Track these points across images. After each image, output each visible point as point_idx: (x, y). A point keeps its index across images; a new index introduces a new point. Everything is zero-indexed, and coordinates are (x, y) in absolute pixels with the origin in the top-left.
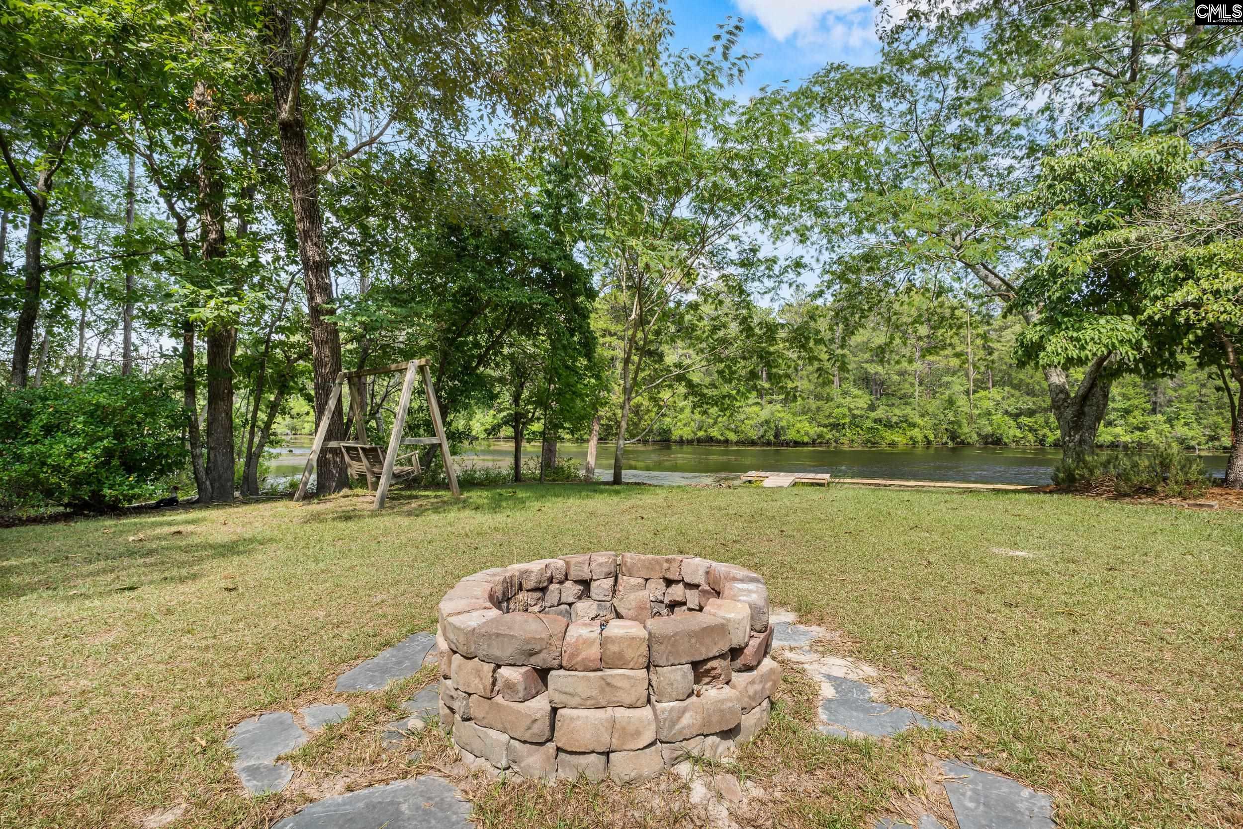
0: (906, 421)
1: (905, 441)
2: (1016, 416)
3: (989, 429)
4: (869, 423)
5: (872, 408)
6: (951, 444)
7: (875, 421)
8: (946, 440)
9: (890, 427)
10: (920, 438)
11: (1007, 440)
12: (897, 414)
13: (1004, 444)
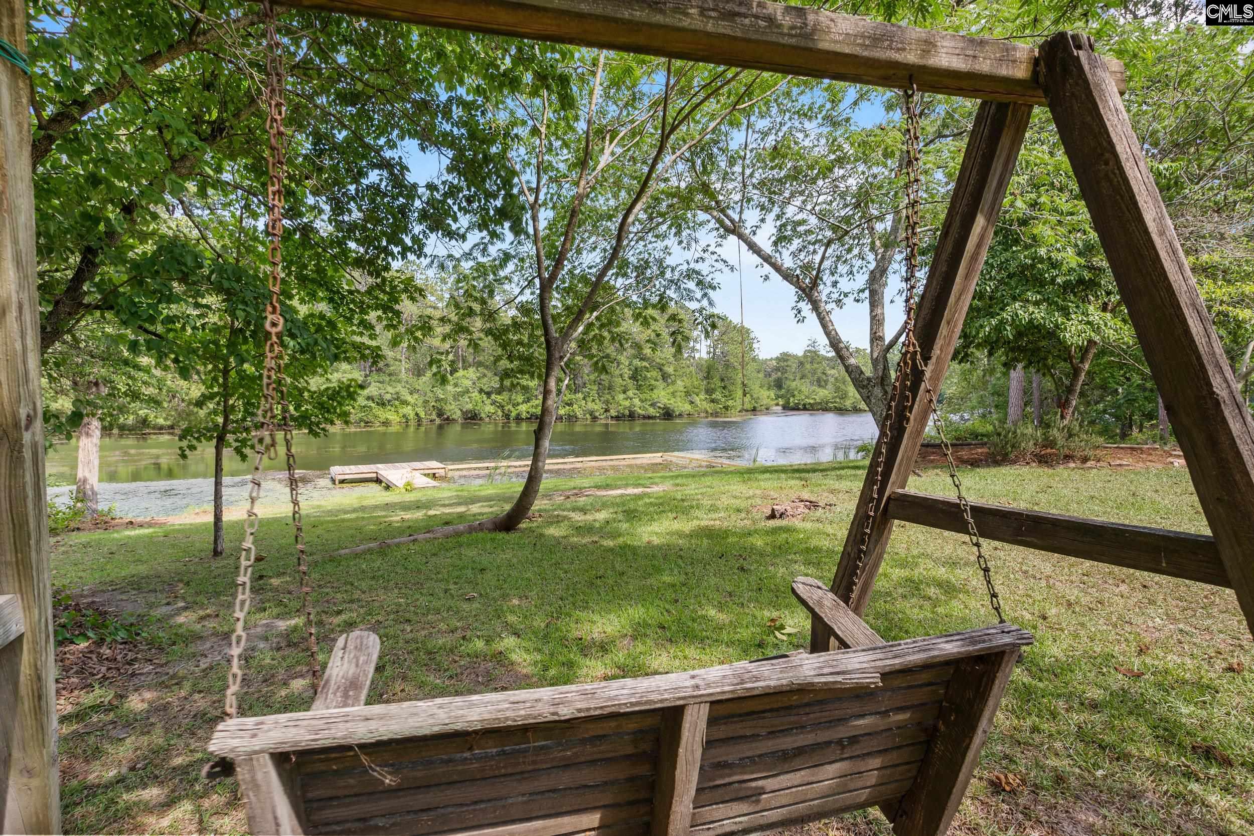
0: (398, 399)
1: (399, 420)
2: (489, 394)
3: (470, 406)
6: (438, 421)
7: (368, 399)
8: (434, 417)
9: (383, 404)
10: (412, 416)
11: (483, 415)
12: (389, 392)
13: (481, 419)
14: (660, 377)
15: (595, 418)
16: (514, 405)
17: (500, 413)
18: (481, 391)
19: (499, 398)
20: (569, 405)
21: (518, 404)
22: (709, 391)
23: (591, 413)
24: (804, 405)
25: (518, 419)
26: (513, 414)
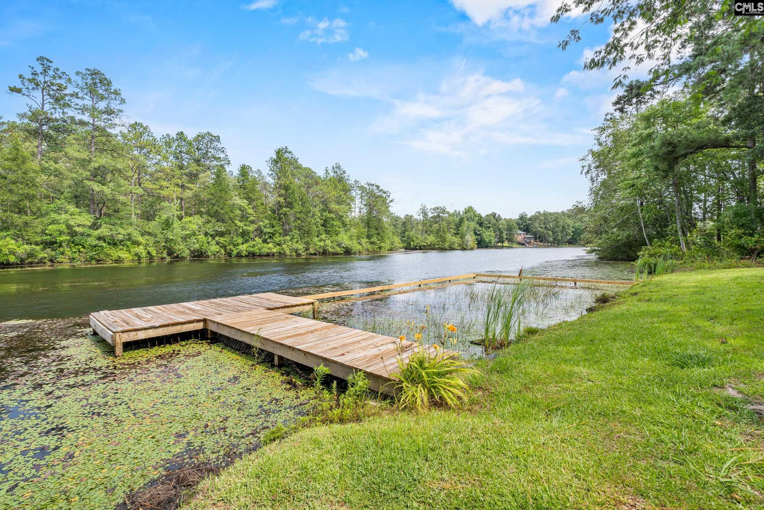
0: (129, 239)
1: (131, 258)
2: (213, 237)
3: (197, 246)
4: (92, 241)
5: (95, 226)
6: (168, 259)
7: (99, 238)
8: (165, 255)
9: (115, 244)
10: (144, 254)
11: (209, 254)
12: (121, 233)
13: (208, 256)
14: (341, 225)
15: (299, 255)
16: (234, 245)
17: (223, 251)
18: (206, 234)
19: (222, 240)
20: (279, 245)
21: (238, 245)
22: (369, 237)
23: (296, 251)
24: (420, 246)
25: (239, 255)
26: (235, 252)
